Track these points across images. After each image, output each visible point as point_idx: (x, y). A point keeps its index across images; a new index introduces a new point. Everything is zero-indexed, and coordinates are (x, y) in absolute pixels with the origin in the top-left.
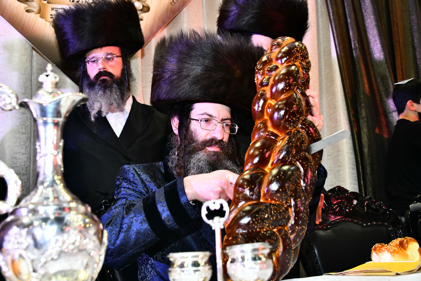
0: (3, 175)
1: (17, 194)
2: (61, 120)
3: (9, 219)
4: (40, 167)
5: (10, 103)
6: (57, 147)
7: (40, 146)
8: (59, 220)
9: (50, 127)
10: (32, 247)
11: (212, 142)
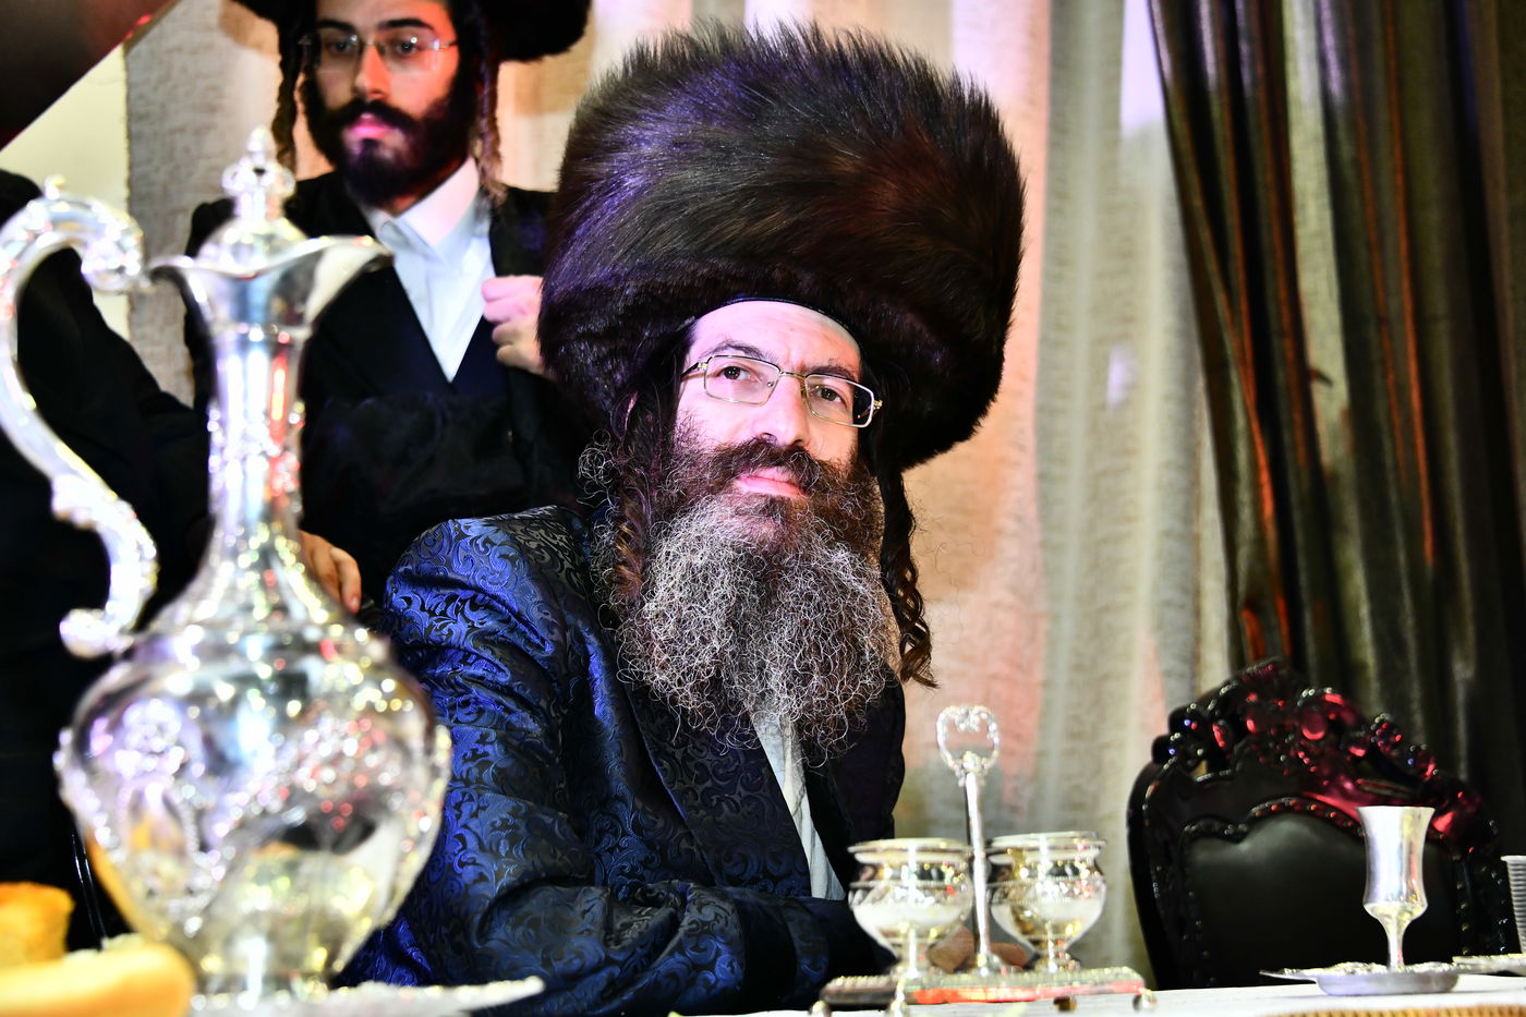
0: (95, 522)
1: (141, 591)
2: (302, 334)
3: (116, 677)
4: (223, 493)
5: (121, 270)
6: (279, 431)
7: (222, 423)
8: (292, 684)
9: (259, 357)
10: (198, 768)
11: (757, 453)
